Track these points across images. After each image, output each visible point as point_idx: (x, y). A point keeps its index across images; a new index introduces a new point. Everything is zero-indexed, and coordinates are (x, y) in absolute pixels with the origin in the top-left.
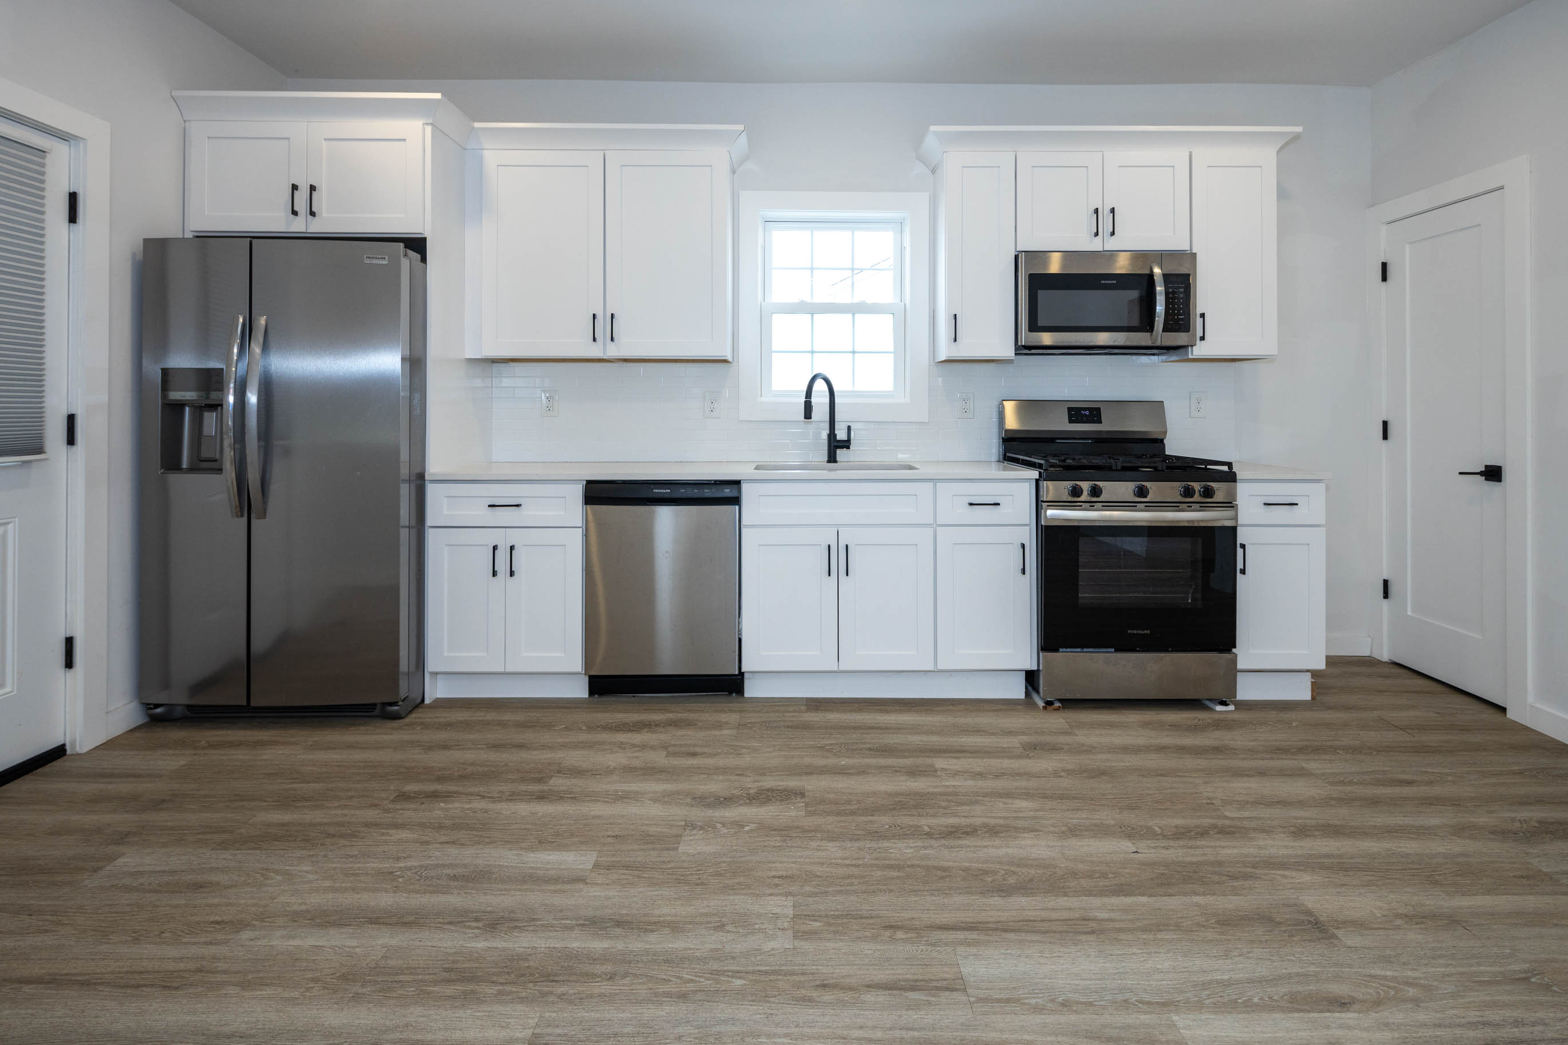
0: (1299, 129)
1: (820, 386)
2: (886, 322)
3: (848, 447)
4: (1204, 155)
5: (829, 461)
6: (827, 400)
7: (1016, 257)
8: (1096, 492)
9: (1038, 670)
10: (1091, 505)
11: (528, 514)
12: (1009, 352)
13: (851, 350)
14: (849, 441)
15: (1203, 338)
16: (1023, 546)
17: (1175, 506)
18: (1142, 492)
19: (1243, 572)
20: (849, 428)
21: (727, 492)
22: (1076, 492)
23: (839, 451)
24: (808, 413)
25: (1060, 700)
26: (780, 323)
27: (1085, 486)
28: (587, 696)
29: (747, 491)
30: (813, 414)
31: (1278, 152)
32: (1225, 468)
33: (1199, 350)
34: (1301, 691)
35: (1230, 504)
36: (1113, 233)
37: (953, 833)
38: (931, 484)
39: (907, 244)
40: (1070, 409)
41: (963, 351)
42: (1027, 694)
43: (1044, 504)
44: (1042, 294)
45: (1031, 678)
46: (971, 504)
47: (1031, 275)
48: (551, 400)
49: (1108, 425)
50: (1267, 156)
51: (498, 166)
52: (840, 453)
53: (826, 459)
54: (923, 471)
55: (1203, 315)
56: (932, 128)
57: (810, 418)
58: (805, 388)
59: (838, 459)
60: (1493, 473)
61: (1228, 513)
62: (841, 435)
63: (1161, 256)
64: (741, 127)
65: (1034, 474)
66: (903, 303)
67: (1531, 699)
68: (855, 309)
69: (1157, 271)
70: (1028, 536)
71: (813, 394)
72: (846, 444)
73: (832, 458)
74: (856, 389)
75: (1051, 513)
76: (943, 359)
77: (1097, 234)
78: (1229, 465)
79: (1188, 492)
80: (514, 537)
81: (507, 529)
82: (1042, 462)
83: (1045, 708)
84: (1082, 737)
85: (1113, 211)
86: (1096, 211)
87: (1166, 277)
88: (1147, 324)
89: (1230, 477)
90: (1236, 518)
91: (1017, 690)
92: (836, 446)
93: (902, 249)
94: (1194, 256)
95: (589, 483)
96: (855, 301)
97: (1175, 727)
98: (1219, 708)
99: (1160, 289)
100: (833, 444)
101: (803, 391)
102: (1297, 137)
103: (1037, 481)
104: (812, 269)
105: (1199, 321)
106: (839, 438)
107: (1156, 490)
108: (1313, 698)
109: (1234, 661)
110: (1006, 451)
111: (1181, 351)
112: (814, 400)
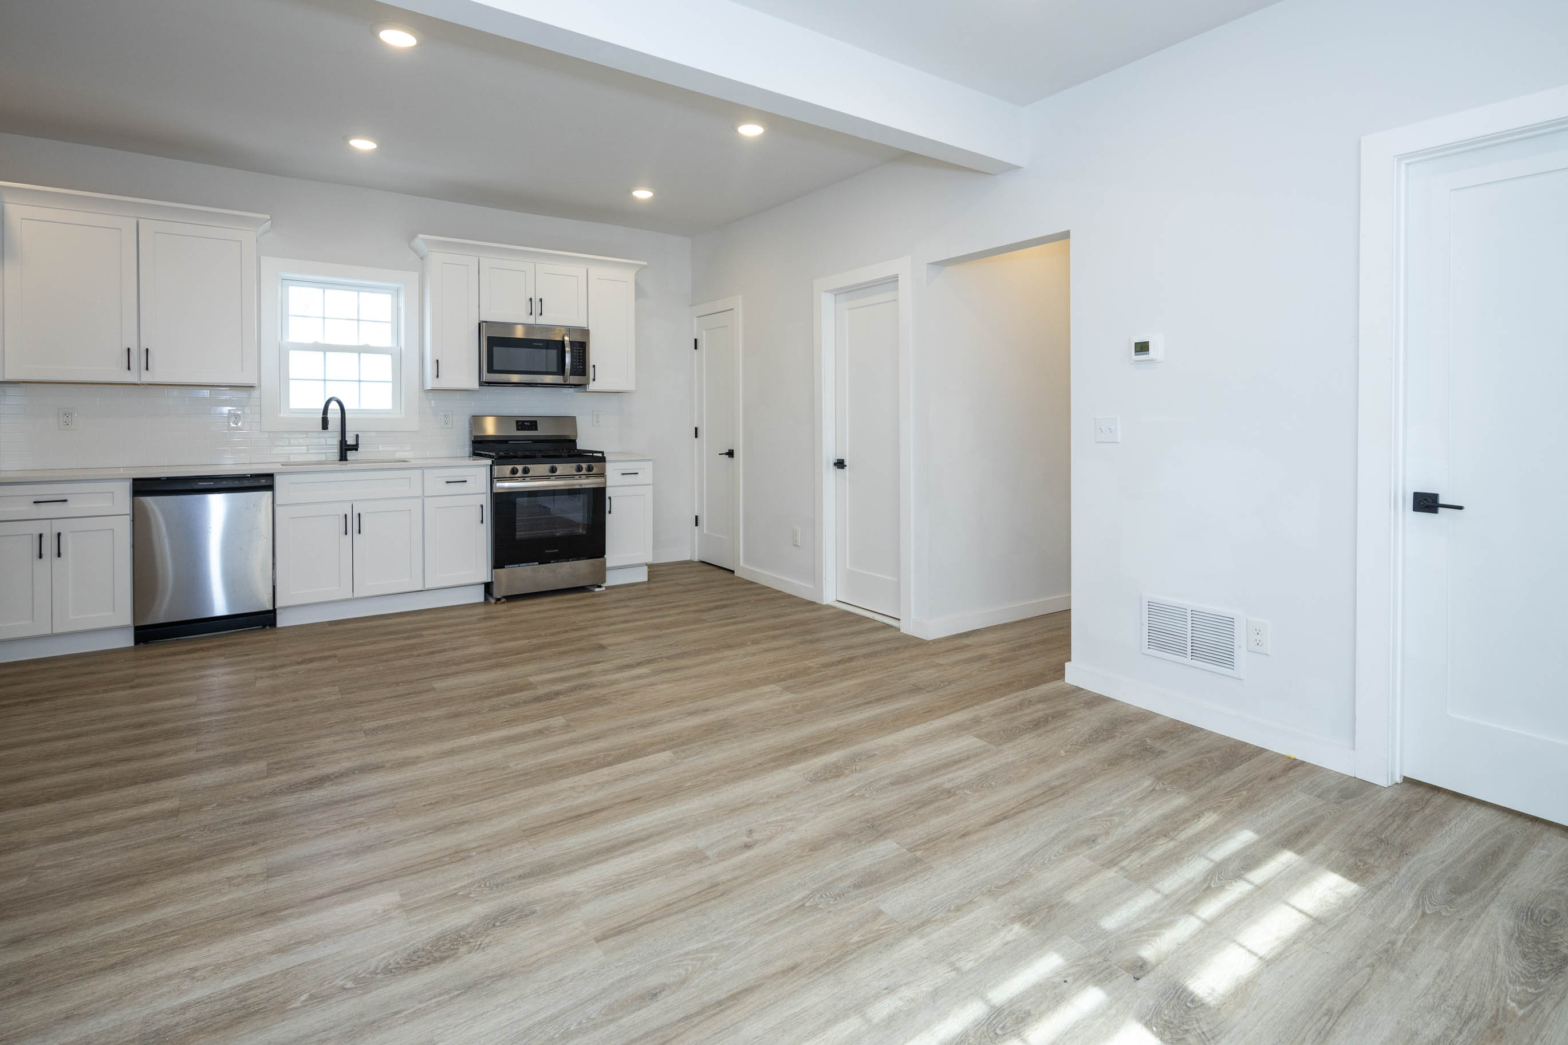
0: (646, 263)
1: (334, 406)
2: (387, 359)
3: (357, 450)
4: (595, 272)
5: (341, 460)
6: (339, 416)
7: (479, 324)
8: (526, 471)
9: (492, 582)
10: (524, 479)
11: (73, 507)
12: (475, 385)
13: (358, 379)
14: (357, 445)
15: (594, 380)
16: (482, 506)
17: (571, 477)
18: (553, 470)
19: (610, 512)
20: (357, 436)
21: (263, 482)
22: (514, 471)
23: (349, 453)
24: (325, 424)
25: (504, 597)
26: (294, 357)
27: (520, 468)
28: (132, 644)
29: (278, 481)
30: (329, 426)
31: (636, 274)
32: (600, 455)
33: (592, 386)
34: (642, 576)
35: (602, 475)
36: (541, 314)
37: (432, 653)
38: (420, 471)
39: (402, 305)
40: (517, 422)
41: (444, 383)
42: (486, 599)
43: (495, 480)
44: (496, 350)
45: (488, 587)
46: (448, 482)
47: (488, 337)
48: (70, 416)
49: (542, 432)
50: (630, 276)
51: (22, 219)
52: (350, 455)
53: (339, 458)
54: (413, 463)
55: (594, 366)
56: (420, 236)
57: (327, 429)
58: (322, 407)
59: (348, 458)
60: (730, 454)
61: (600, 480)
62: (350, 441)
63: (570, 330)
64: (268, 217)
65: (489, 462)
66: (399, 348)
67: (742, 564)
68: (361, 350)
69: (566, 338)
70: (485, 500)
71: (329, 411)
72: (355, 448)
73: (343, 458)
74: (362, 407)
75: (499, 484)
76: (430, 388)
77: (531, 314)
78: (602, 453)
79: (579, 469)
80: (58, 526)
81: (53, 521)
82: (494, 454)
83: (496, 603)
84: (515, 611)
85: (541, 300)
86: (531, 299)
87: (571, 342)
88: (561, 371)
89: (603, 460)
90: (605, 483)
91: (477, 596)
92: (345, 449)
93: (398, 309)
94: (588, 331)
95: (134, 480)
96: (361, 344)
97: (568, 600)
98: (597, 590)
99: (567, 349)
100: (344, 448)
101: (319, 409)
102: (644, 267)
103: (491, 466)
104: (324, 318)
105: (591, 369)
106: (348, 443)
107: (562, 468)
108: (649, 579)
109: (604, 563)
110: (474, 449)
111: (582, 386)
112: (329, 416)
